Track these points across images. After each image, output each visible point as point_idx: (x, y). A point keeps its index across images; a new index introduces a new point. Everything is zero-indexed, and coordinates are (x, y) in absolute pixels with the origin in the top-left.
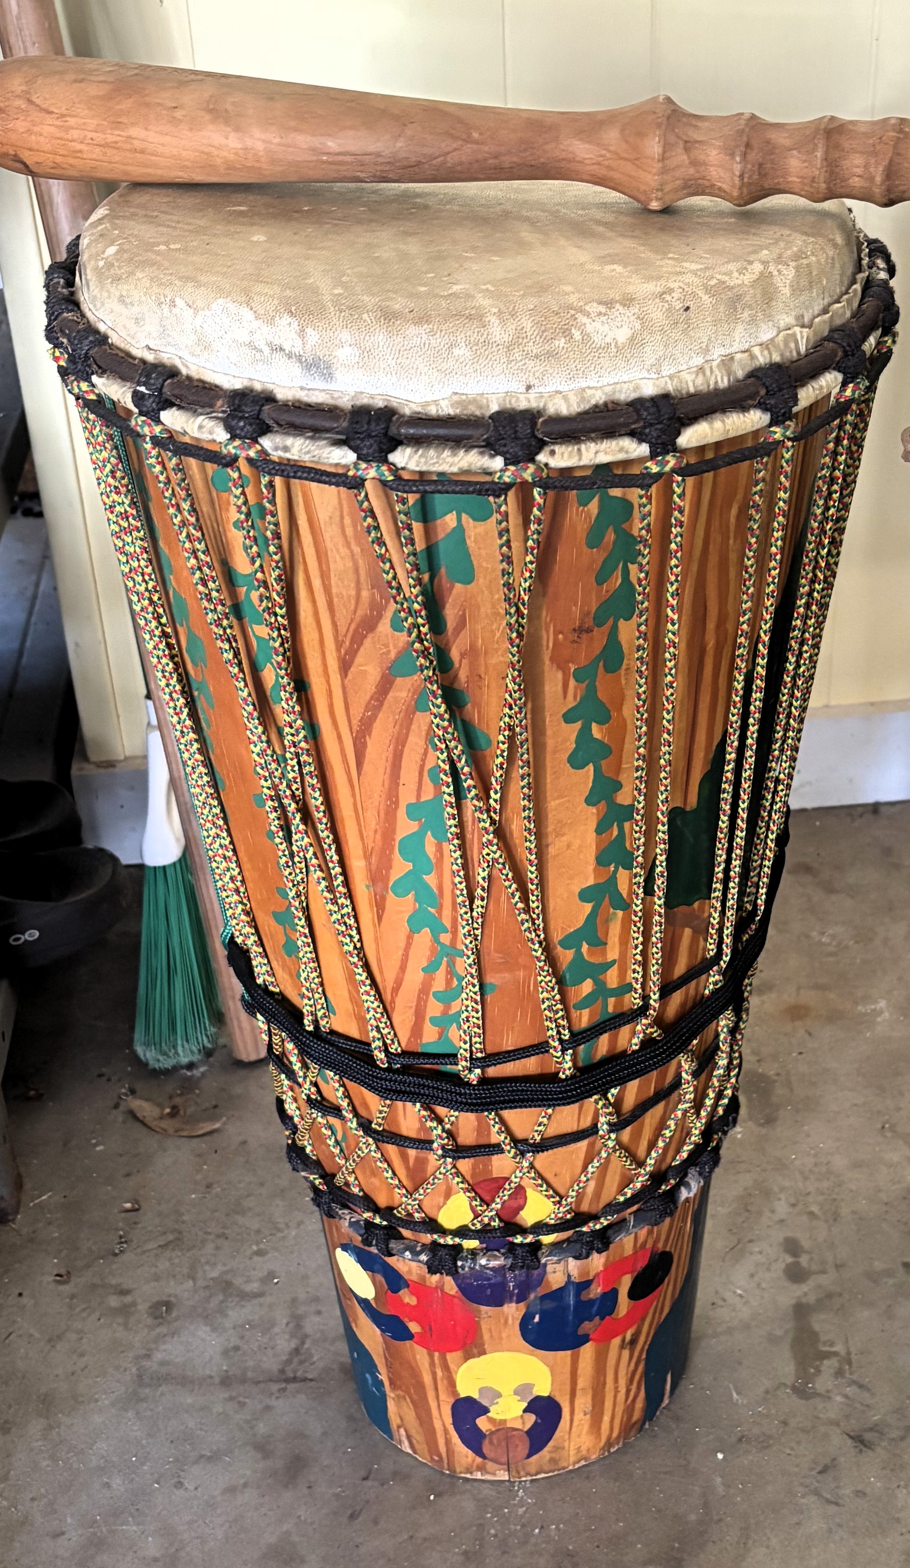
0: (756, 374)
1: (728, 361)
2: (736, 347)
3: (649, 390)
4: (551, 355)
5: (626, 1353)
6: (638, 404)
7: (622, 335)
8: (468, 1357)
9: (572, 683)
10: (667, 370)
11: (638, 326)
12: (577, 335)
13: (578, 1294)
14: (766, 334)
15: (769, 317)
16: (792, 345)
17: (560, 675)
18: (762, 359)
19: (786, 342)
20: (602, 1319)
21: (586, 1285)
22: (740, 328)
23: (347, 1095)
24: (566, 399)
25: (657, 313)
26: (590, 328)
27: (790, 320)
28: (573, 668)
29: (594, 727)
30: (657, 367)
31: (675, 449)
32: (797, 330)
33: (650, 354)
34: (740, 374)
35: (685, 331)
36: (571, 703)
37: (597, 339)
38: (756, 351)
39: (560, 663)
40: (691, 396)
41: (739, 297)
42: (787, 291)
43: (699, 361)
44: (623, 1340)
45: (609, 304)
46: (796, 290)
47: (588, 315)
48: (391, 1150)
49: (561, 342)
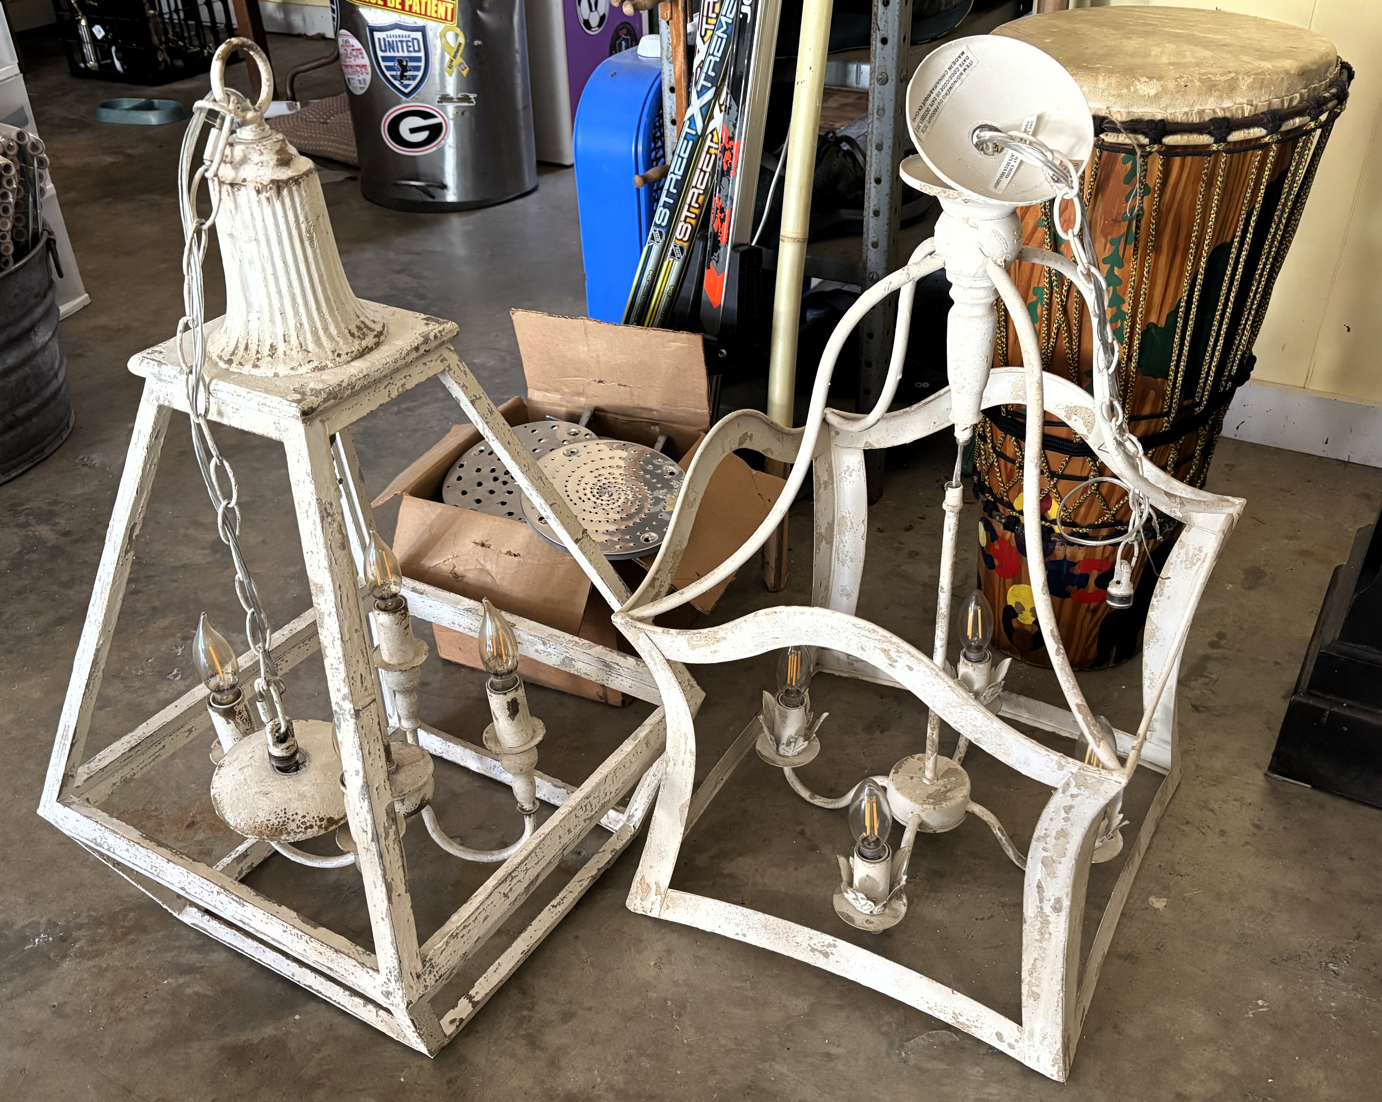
0: (1214, 121)
1: (1201, 112)
2: (1208, 107)
3: (1159, 117)
4: (1119, 96)
5: (1089, 616)
6: (1151, 122)
7: (1152, 92)
8: (1014, 583)
9: (1108, 245)
10: (1170, 111)
11: (1160, 89)
12: (1132, 89)
13: (1068, 568)
14: (1227, 104)
15: (1230, 98)
16: (1240, 112)
17: (1103, 240)
18: (1220, 114)
19: (1237, 109)
20: (1079, 588)
21: (1073, 564)
22: (1212, 99)
23: (991, 431)
24: (1121, 115)
25: (1171, 85)
26: (1138, 87)
27: (1244, 101)
28: (1110, 237)
29: (1116, 268)
30: (1166, 108)
31: (1160, 142)
32: (1245, 106)
33: (1163, 103)
34: (1207, 119)
35: (1183, 96)
36: (1107, 254)
37: (1141, 92)
38: (1218, 110)
39: (1105, 234)
40: (1177, 123)
41: (1215, 85)
42: (1244, 88)
43: (1187, 109)
44: (1089, 607)
45: (1151, 78)
46: (1251, 88)
47: (1140, 81)
48: (1002, 461)
49: (1125, 91)
